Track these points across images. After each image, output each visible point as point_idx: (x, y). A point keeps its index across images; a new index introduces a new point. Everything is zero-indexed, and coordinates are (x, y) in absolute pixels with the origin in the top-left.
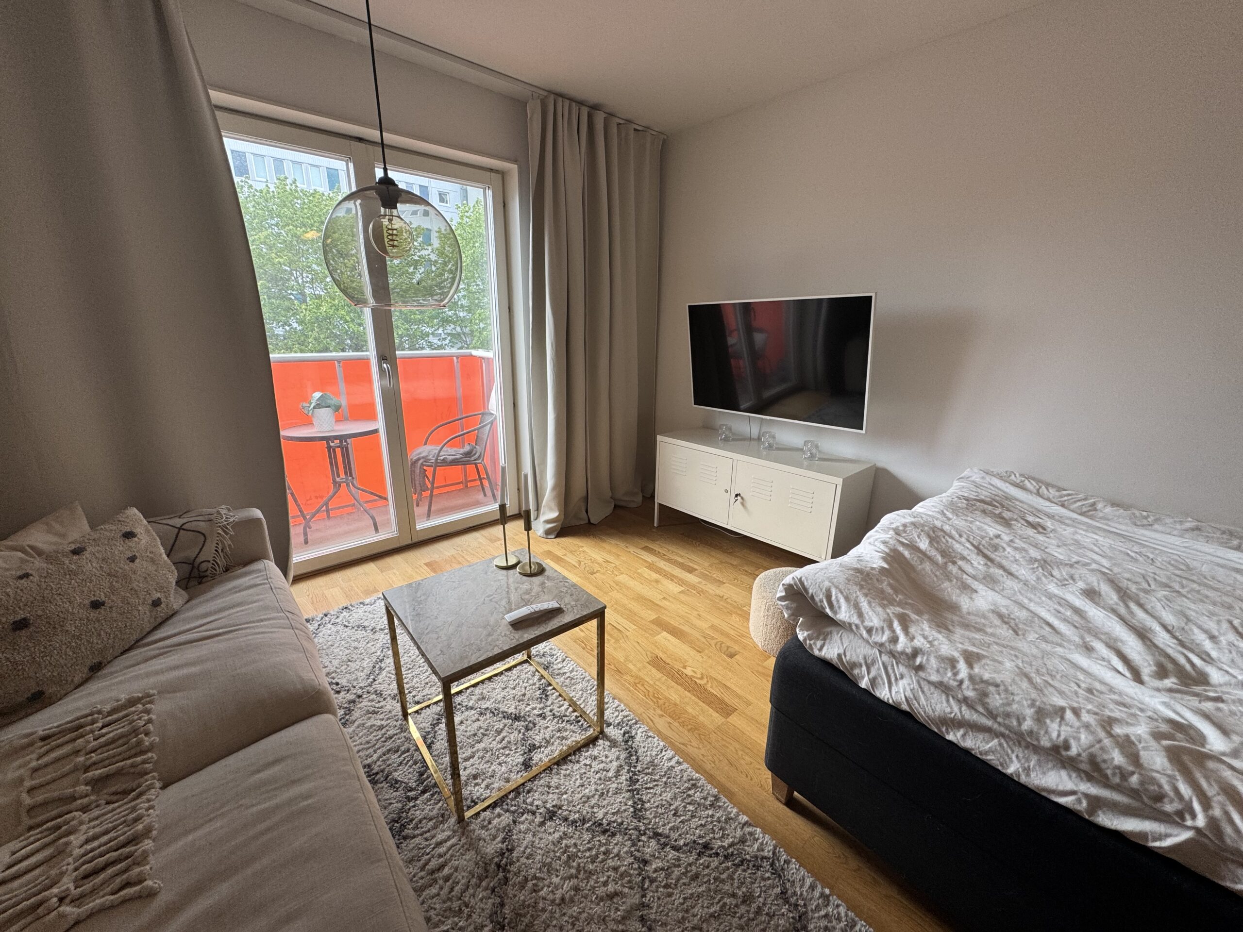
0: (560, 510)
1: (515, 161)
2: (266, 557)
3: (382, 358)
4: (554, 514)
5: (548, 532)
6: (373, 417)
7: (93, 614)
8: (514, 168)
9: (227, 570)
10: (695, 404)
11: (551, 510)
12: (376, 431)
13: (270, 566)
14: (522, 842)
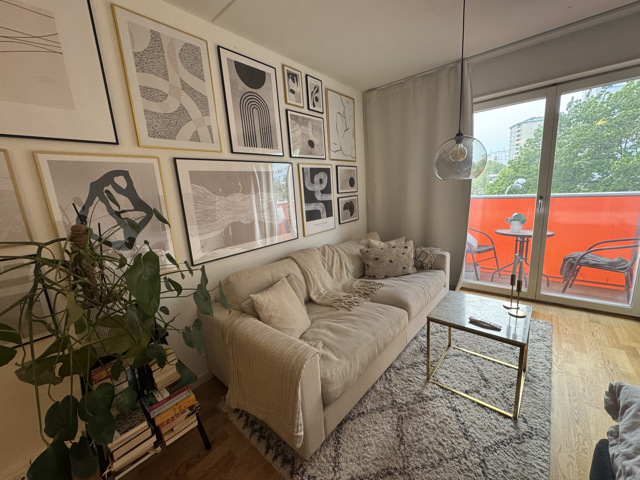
3: (541, 197)
7: (389, 263)
14: (436, 403)
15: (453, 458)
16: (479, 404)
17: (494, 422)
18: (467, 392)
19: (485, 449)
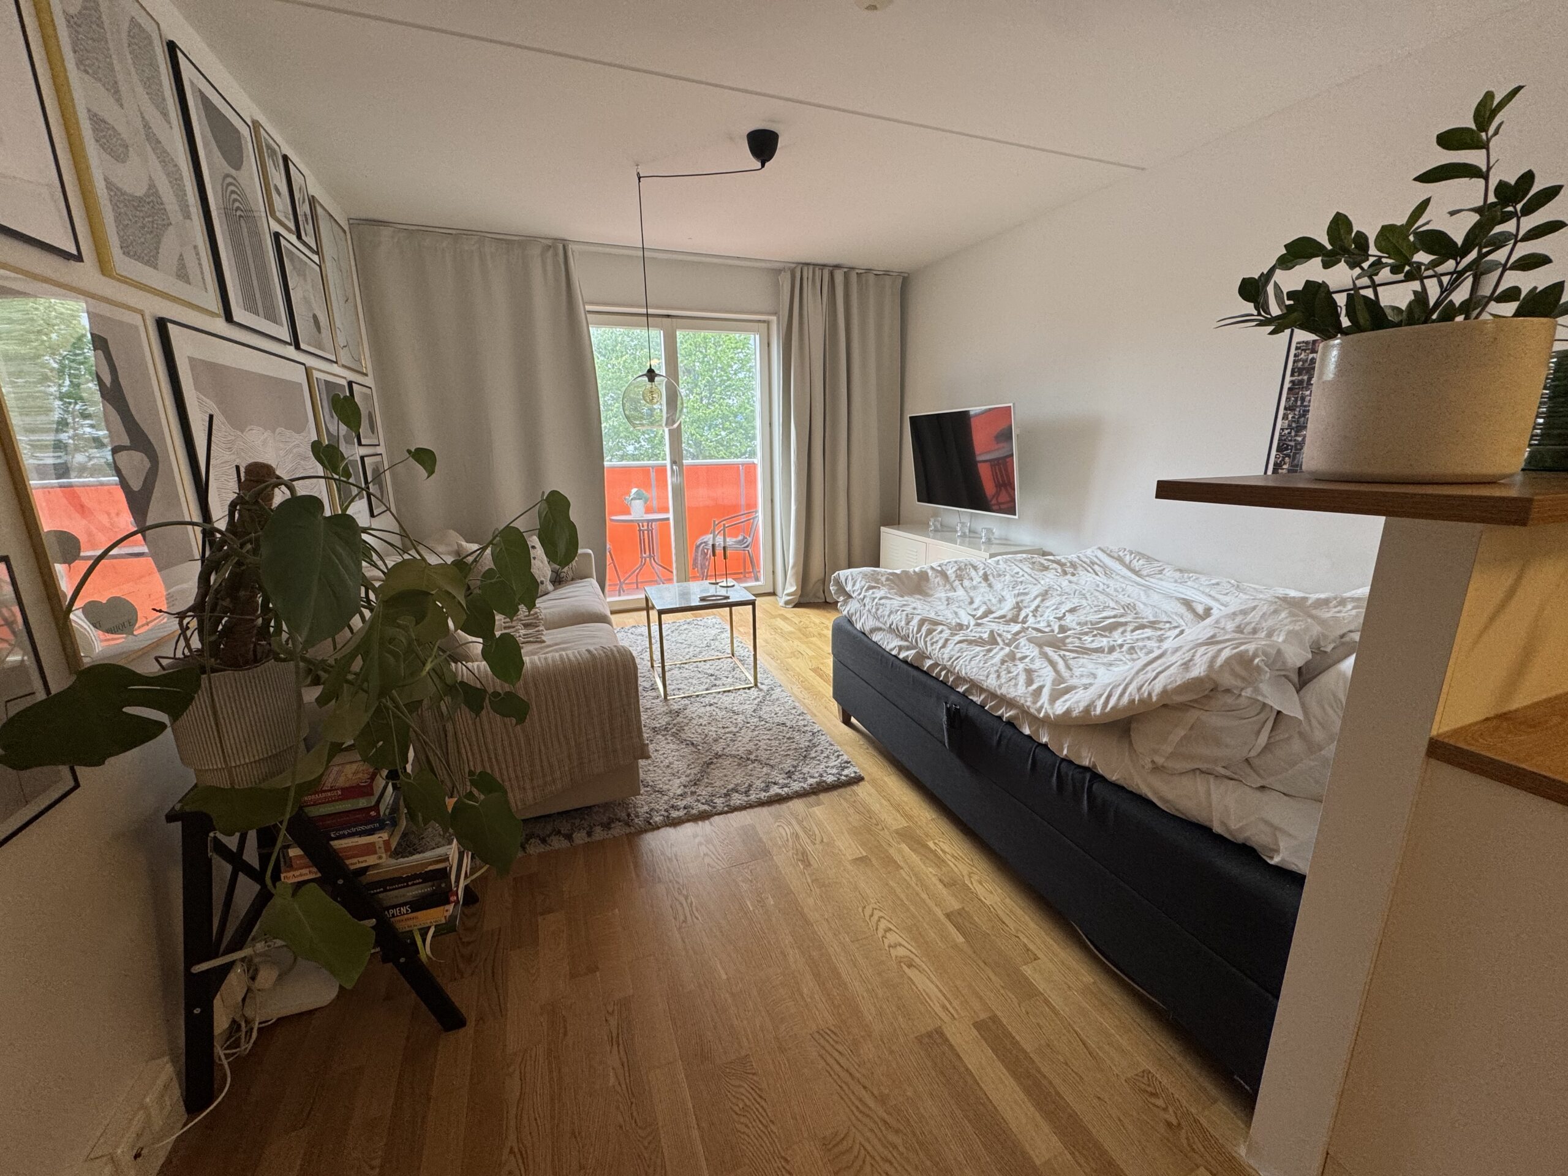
0: (797, 586)
1: (775, 314)
2: (591, 577)
3: (674, 462)
4: (793, 589)
5: (787, 603)
6: (666, 510)
8: (774, 318)
9: (573, 579)
10: (919, 501)
11: (791, 585)
12: (668, 519)
13: (594, 581)
14: (691, 708)
15: (741, 729)
16: (724, 692)
17: (744, 695)
18: (707, 690)
19: (754, 711)
